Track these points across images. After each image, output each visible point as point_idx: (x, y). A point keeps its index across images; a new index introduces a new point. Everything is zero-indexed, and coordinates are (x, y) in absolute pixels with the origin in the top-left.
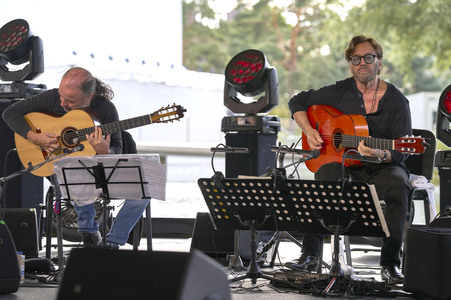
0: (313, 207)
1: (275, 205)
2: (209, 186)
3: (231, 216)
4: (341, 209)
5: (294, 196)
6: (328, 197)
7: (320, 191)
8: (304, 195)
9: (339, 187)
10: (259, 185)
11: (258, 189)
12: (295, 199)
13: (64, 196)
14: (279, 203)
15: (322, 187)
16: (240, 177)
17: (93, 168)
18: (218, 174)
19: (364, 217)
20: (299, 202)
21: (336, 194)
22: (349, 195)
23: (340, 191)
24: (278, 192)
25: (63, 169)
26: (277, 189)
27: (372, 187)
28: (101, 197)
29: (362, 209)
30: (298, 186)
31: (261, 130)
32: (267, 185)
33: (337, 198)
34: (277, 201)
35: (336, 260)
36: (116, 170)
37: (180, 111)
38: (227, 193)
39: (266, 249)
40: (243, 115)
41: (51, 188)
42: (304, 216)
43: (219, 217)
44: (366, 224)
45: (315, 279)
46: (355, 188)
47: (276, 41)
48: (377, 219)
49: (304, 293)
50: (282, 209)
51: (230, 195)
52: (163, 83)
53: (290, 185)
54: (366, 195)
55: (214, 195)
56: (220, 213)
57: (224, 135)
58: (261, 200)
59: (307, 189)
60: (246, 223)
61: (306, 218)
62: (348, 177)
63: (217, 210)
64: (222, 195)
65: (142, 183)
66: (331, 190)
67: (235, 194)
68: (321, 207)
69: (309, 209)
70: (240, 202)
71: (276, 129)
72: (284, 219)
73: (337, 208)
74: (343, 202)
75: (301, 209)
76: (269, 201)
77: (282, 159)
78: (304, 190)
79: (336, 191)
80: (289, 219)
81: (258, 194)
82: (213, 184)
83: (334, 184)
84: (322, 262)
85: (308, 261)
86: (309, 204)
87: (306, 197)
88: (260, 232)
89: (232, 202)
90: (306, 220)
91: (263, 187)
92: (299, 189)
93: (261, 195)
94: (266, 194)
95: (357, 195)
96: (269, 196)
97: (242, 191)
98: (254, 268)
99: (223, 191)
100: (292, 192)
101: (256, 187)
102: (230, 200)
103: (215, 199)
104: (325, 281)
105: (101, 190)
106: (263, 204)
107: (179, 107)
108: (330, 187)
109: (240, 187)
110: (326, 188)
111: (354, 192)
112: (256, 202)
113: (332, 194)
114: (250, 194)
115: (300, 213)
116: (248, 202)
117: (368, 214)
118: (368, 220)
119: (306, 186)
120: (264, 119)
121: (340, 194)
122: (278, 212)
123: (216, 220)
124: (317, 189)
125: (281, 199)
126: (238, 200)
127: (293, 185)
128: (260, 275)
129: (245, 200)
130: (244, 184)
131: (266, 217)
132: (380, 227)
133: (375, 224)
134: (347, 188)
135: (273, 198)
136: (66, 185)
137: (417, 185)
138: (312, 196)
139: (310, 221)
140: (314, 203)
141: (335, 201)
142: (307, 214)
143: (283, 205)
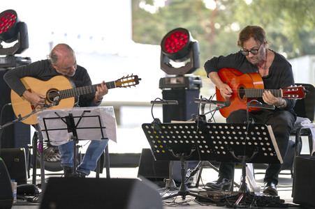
0: (226, 143)
1: (199, 142)
2: (150, 129)
3: (167, 151)
4: (247, 143)
5: (212, 135)
6: (237, 135)
7: (231, 131)
8: (220, 134)
9: (245, 128)
10: (187, 127)
11: (186, 130)
12: (213, 137)
13: (45, 138)
14: (201, 140)
15: (232, 128)
16: (173, 122)
17: (66, 117)
18: (157, 120)
19: (264, 149)
20: (216, 139)
21: (243, 133)
22: (252, 133)
23: (245, 130)
24: (201, 132)
25: (44, 119)
26: (199, 130)
27: (270, 127)
28: (72, 138)
29: (262, 144)
30: (215, 127)
31: (188, 87)
32: (192, 127)
33: (243, 135)
34: (199, 139)
35: (244, 181)
36: (82, 118)
37: (137, 80)
38: (163, 134)
39: (193, 174)
40: (175, 76)
41: (35, 133)
42: (220, 149)
43: (158, 151)
44: (266, 154)
45: (228, 195)
46: (257, 128)
47: (199, 20)
48: (273, 150)
49: (220, 206)
50: (203, 145)
51: (165, 135)
52: (117, 55)
53: (209, 127)
54: (265, 133)
55: (154, 135)
56: (159, 148)
57: (161, 91)
58: (188, 139)
59: (221, 130)
60: (177, 156)
61: (221, 151)
62: (251, 120)
63: (156, 146)
64: (160, 135)
65: (101, 128)
66: (239, 130)
67: (169, 134)
68: (232, 143)
69: (223, 145)
70: (173, 140)
71: (199, 86)
72: (206, 152)
73: (244, 143)
74: (248, 138)
75: (217, 144)
76: (194, 139)
77: (203, 108)
78: (219, 130)
79: (243, 131)
80: (208, 152)
81: (186, 134)
82: (153, 127)
83: (241, 126)
84: (233, 183)
85: (224, 182)
86: (223, 141)
87: (221, 136)
88: (188, 162)
89: (167, 140)
90: (221, 153)
91: (190, 129)
92: (216, 130)
93: (188, 135)
94: (192, 134)
95: (258, 133)
96: (194, 135)
97: (174, 132)
98: (183, 188)
99: (160, 132)
100: (211, 132)
101: (184, 129)
102: (166, 139)
103: (155, 139)
104: (236, 197)
105: (72, 133)
106: (190, 142)
107: (136, 77)
108: (239, 128)
109: (173, 129)
110: (235, 128)
111: (256, 131)
112: (184, 140)
113: (240, 133)
114: (180, 134)
115: (217, 147)
116: (178, 140)
117: (267, 147)
118: (267, 151)
119: (220, 127)
120: (190, 79)
121: (246, 133)
122: (201, 147)
123: (156, 154)
124: (229, 129)
125: (202, 137)
126: (171, 139)
127: (211, 127)
128: (188, 193)
129: (177, 139)
130: (175, 127)
131: (192, 150)
132: (275, 157)
133: (272, 154)
134: (251, 128)
135: (197, 137)
136: (46, 130)
137: (303, 125)
138: (225, 134)
139: (224, 153)
140: (227, 140)
141: (242, 138)
142: (222, 148)
143: (204, 142)
